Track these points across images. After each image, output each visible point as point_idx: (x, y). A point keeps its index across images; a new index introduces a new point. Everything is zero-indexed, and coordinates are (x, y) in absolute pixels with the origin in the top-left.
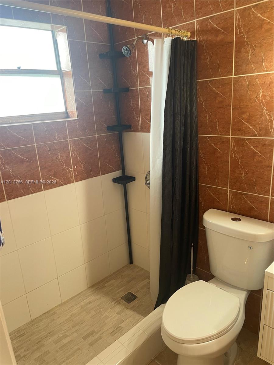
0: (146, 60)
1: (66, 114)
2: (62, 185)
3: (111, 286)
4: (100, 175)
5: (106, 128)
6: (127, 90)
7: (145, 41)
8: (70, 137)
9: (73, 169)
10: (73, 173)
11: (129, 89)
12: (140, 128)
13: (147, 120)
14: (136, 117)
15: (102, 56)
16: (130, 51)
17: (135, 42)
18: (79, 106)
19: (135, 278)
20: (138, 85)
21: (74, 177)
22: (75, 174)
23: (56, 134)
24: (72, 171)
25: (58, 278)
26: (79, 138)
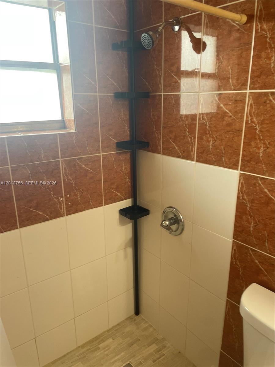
0: (175, 56)
1: (62, 124)
2: (47, 220)
3: (106, 349)
4: (102, 206)
5: (115, 145)
6: (147, 95)
7: (177, 28)
8: (63, 156)
9: (64, 199)
10: (64, 203)
11: (150, 94)
12: (161, 148)
13: (170, 139)
14: (157, 133)
15: (115, 47)
16: (153, 42)
17: (161, 28)
18: (78, 114)
19: (140, 340)
20: (162, 89)
21: (65, 208)
22: (67, 204)
23: (42, 152)
24: (62, 201)
25: (35, 338)
26: (76, 157)
